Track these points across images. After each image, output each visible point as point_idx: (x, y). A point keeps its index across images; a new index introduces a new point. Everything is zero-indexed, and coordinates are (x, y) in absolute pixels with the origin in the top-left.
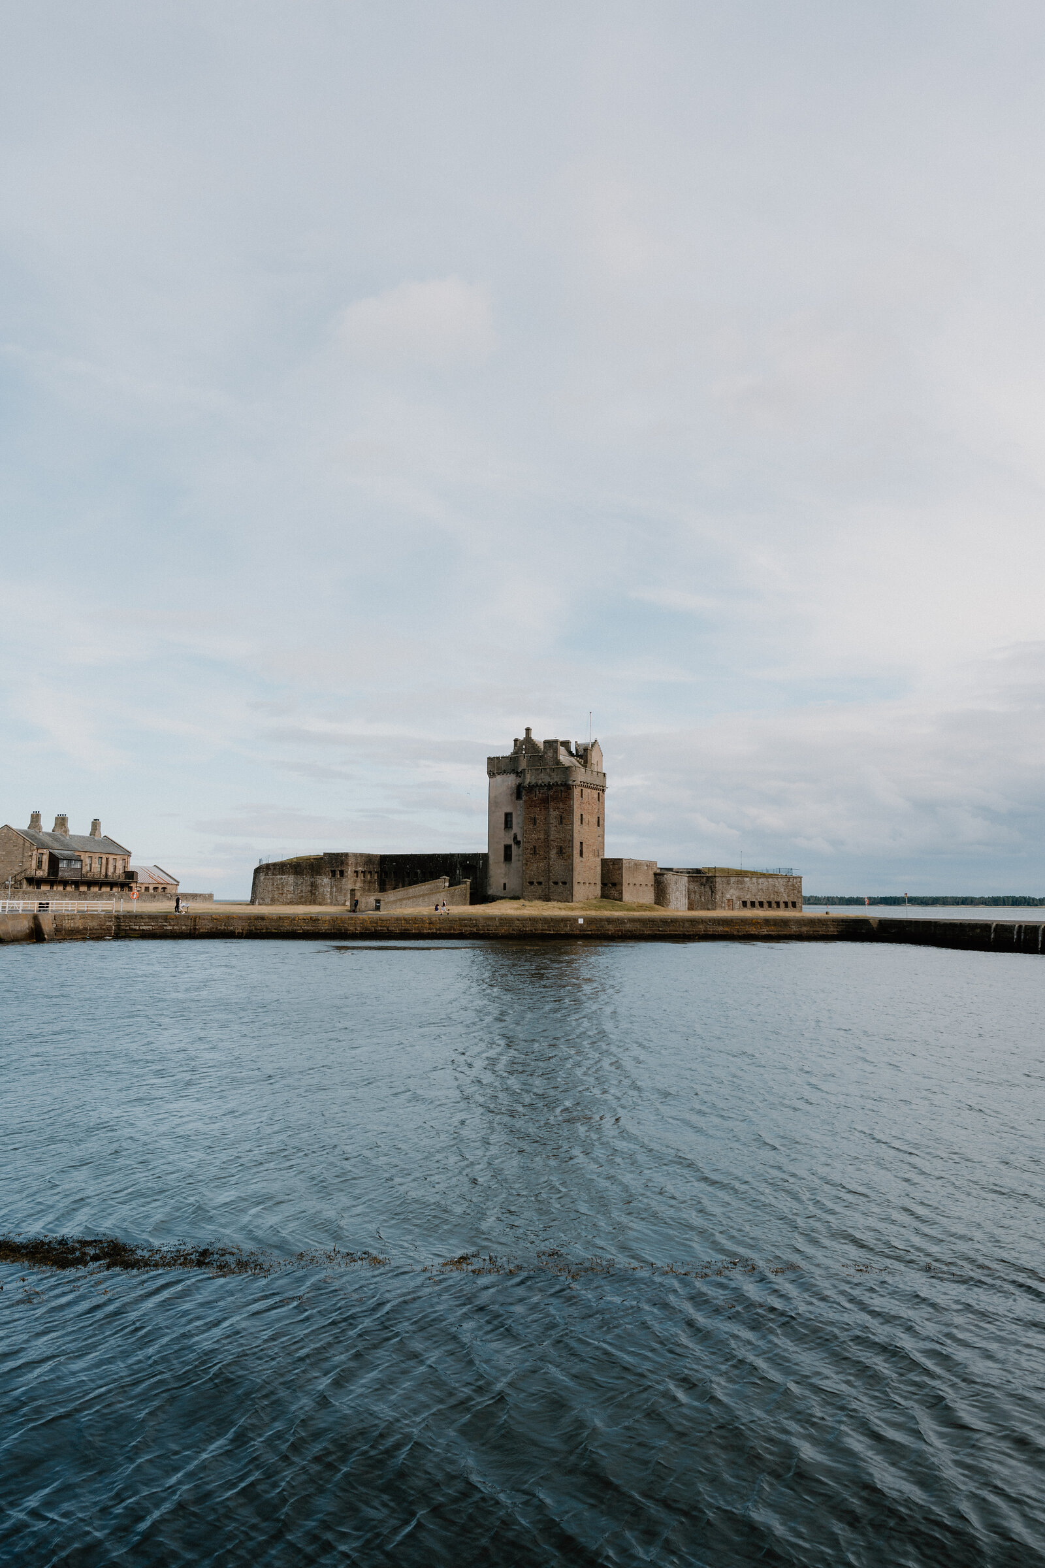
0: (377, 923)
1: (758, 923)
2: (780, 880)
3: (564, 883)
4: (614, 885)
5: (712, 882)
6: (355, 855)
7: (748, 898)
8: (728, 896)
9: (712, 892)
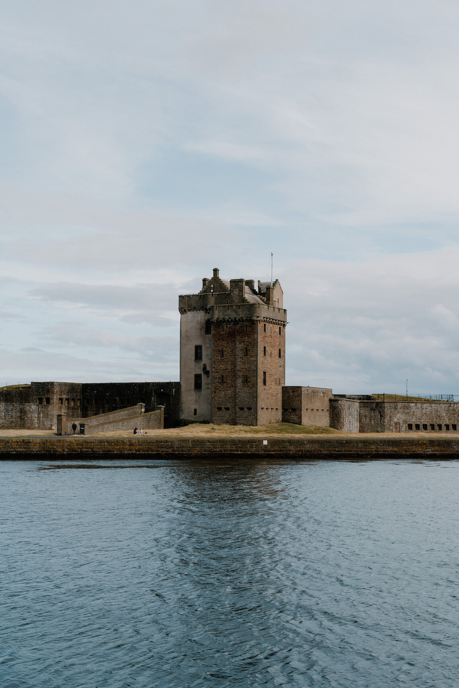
0: (82, 445)
1: (424, 444)
2: (442, 405)
3: (249, 409)
4: (294, 410)
5: (381, 407)
6: (60, 384)
7: (413, 421)
8: (396, 420)
9: (381, 416)
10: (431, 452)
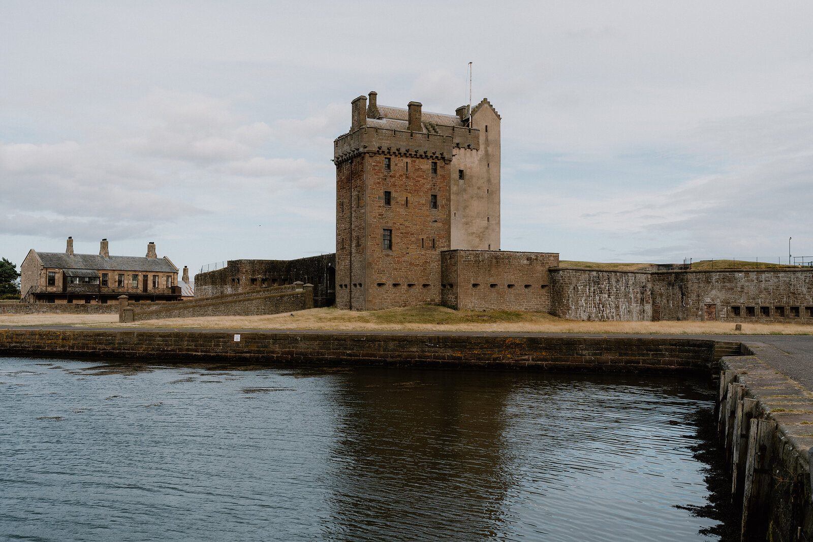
3: (360, 285)
4: (451, 286)
5: (682, 280)
7: (742, 301)
8: (708, 300)
9: (683, 294)
10: (531, 362)
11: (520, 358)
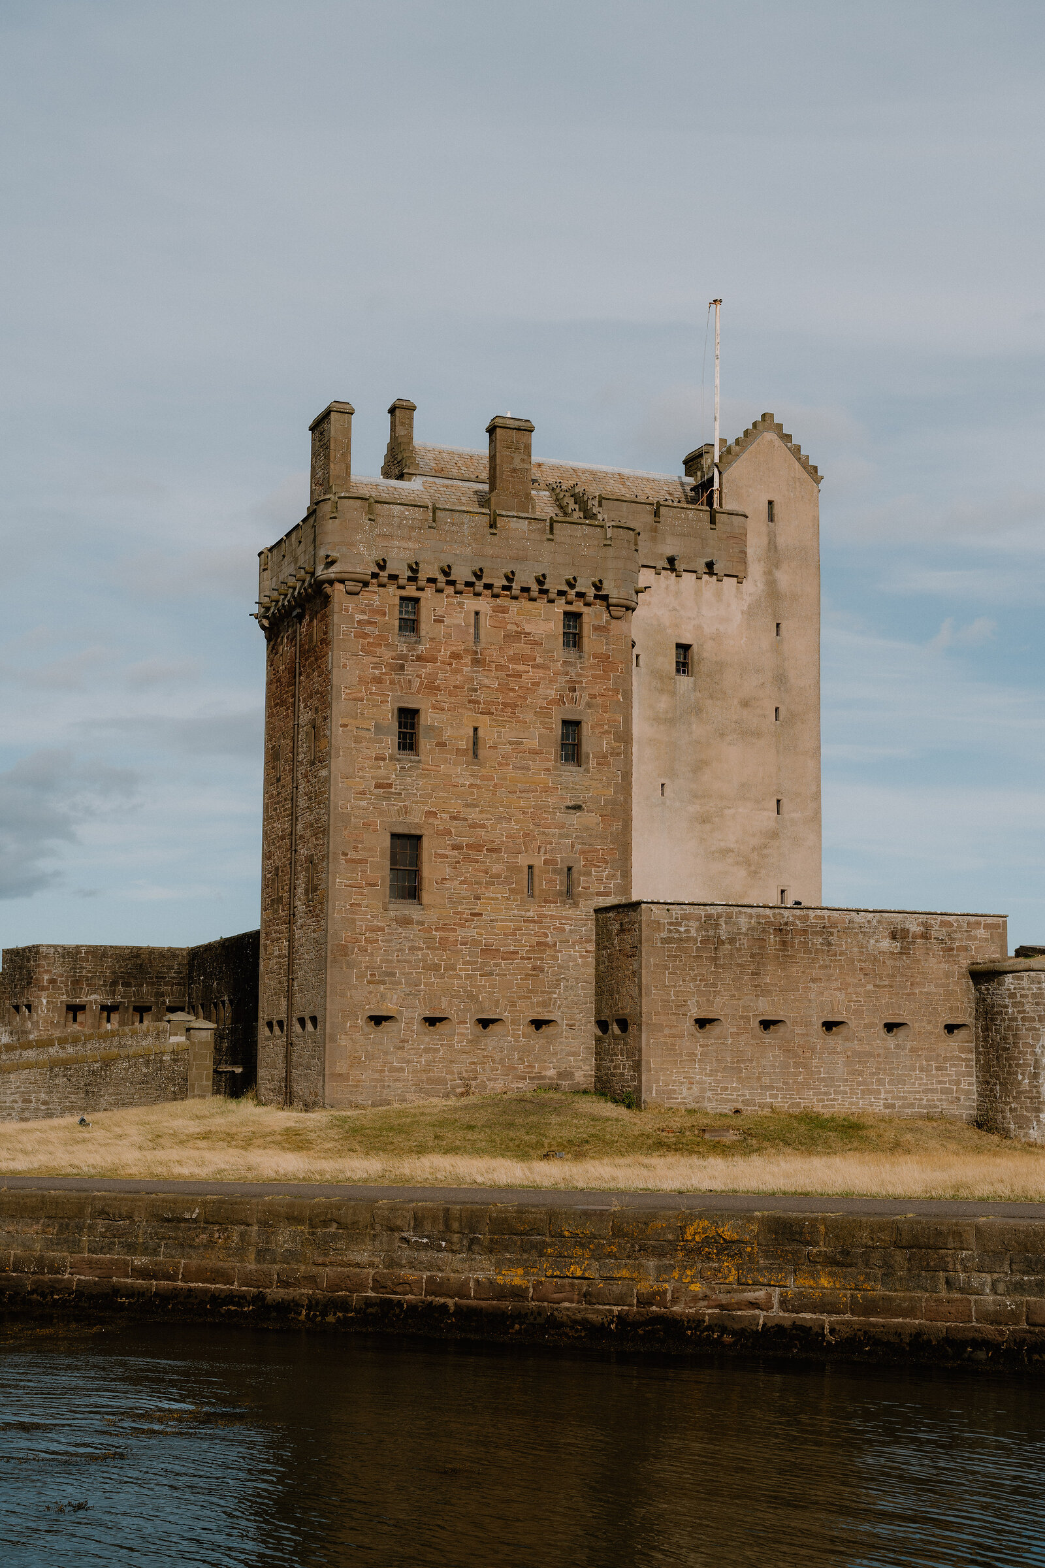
1: (726, 1247)
3: (314, 1020)
4: (624, 1025)
10: (777, 1314)
11: (736, 1298)
